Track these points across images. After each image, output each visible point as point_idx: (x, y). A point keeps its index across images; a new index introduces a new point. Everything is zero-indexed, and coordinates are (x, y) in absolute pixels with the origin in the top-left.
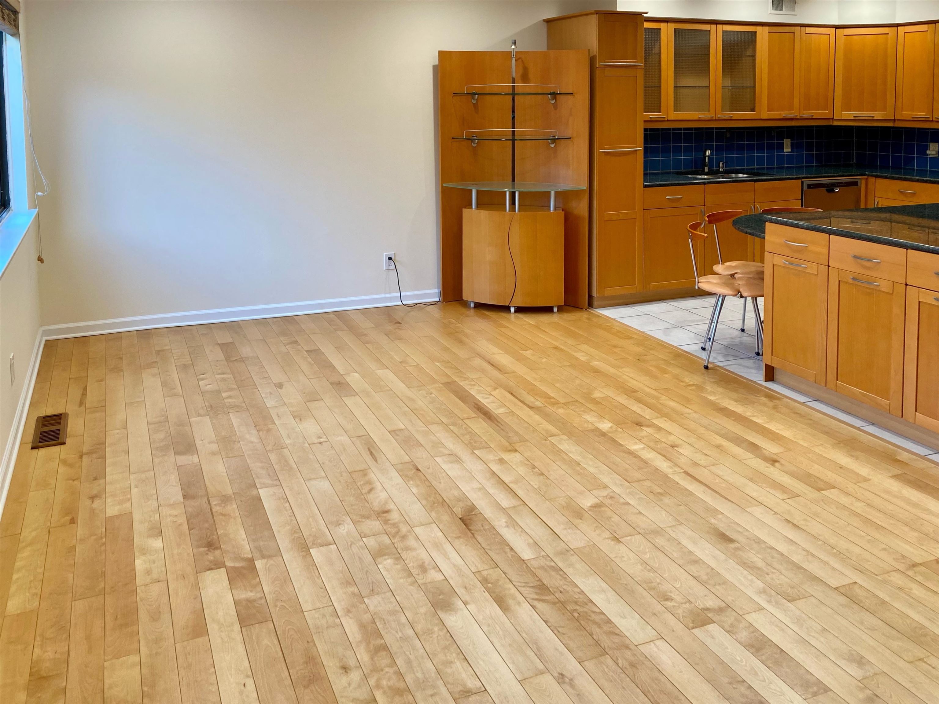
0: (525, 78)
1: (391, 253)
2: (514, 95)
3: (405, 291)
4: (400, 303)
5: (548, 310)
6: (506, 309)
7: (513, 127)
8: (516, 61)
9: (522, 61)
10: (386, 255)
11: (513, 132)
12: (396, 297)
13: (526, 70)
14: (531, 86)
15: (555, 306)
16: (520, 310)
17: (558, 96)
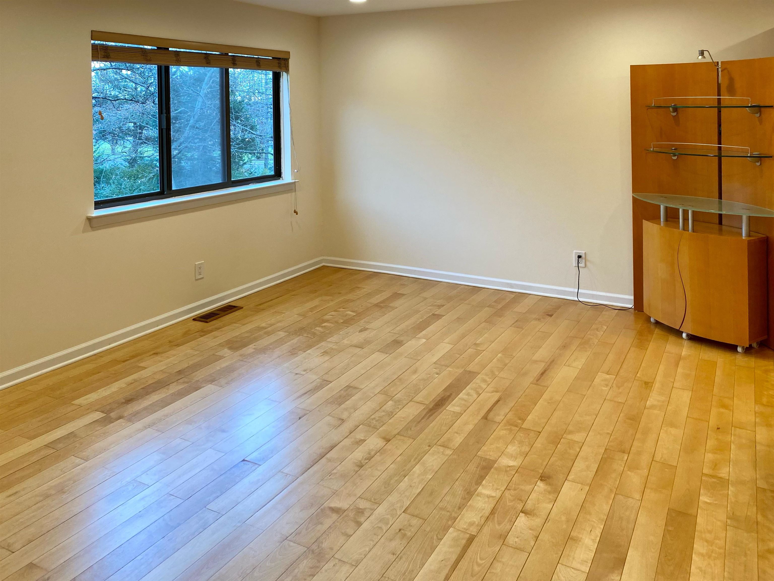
0: (731, 90)
1: (582, 252)
2: (719, 107)
3: (583, 289)
4: (576, 299)
5: (732, 348)
6: (678, 333)
7: (720, 143)
8: (721, 71)
9: (728, 71)
10: (575, 252)
11: (720, 148)
12: (574, 292)
13: (731, 80)
14: (736, 99)
15: (740, 346)
16: (692, 338)
17: (763, 109)
